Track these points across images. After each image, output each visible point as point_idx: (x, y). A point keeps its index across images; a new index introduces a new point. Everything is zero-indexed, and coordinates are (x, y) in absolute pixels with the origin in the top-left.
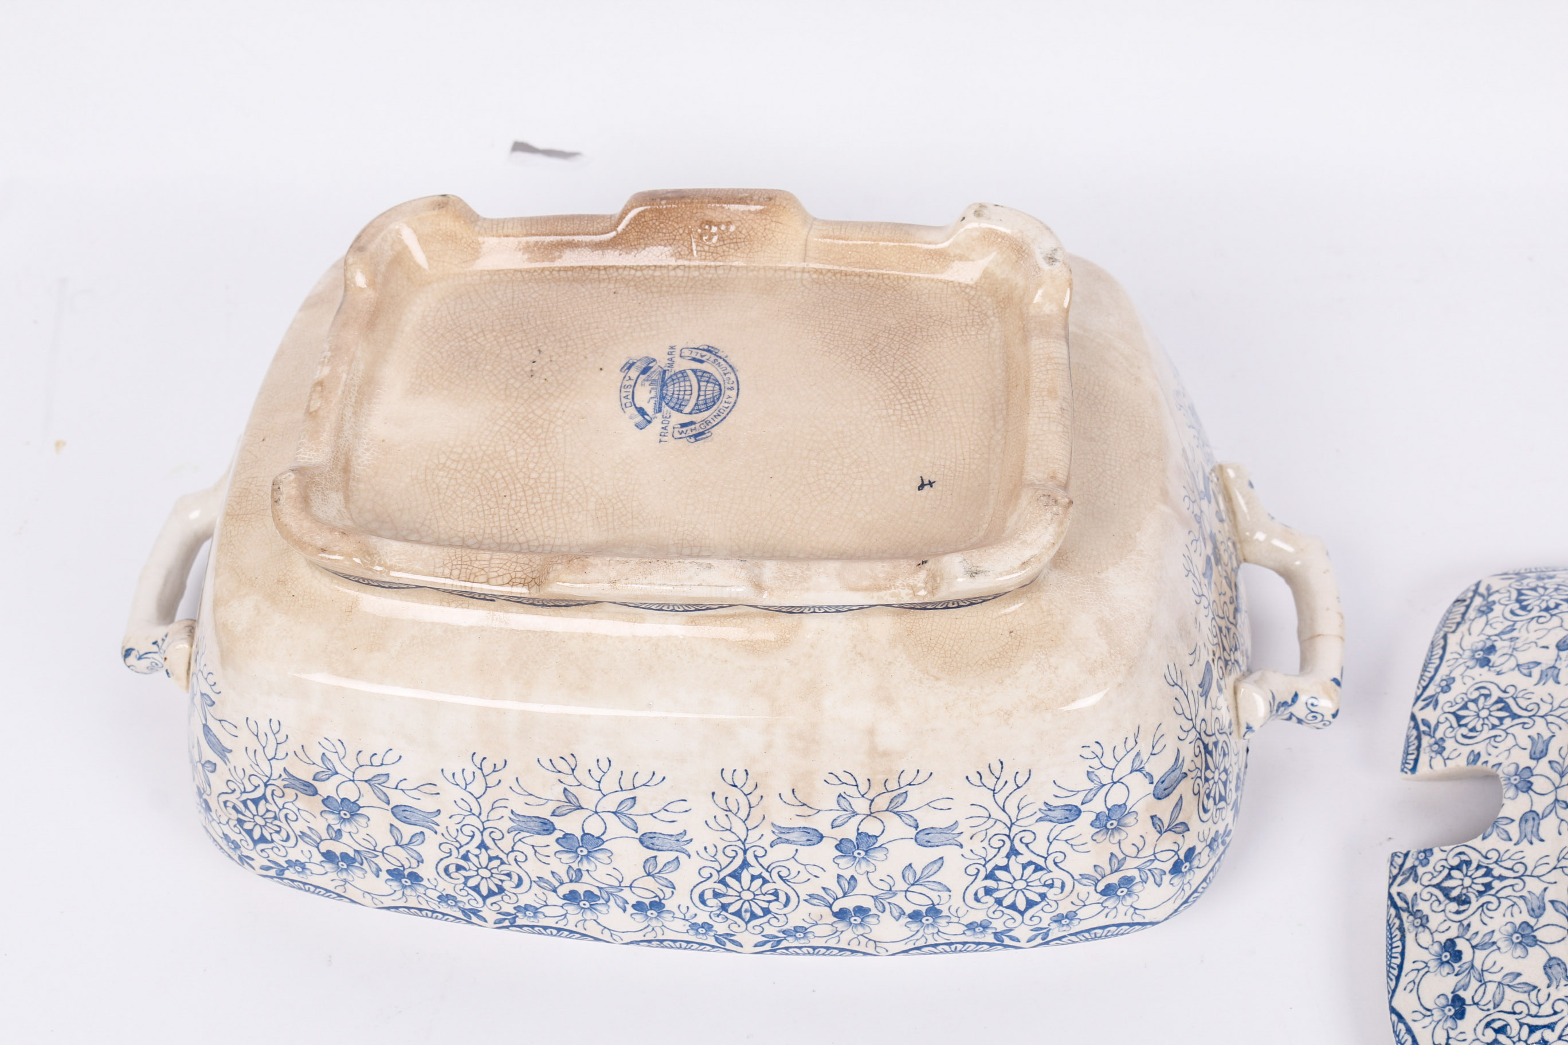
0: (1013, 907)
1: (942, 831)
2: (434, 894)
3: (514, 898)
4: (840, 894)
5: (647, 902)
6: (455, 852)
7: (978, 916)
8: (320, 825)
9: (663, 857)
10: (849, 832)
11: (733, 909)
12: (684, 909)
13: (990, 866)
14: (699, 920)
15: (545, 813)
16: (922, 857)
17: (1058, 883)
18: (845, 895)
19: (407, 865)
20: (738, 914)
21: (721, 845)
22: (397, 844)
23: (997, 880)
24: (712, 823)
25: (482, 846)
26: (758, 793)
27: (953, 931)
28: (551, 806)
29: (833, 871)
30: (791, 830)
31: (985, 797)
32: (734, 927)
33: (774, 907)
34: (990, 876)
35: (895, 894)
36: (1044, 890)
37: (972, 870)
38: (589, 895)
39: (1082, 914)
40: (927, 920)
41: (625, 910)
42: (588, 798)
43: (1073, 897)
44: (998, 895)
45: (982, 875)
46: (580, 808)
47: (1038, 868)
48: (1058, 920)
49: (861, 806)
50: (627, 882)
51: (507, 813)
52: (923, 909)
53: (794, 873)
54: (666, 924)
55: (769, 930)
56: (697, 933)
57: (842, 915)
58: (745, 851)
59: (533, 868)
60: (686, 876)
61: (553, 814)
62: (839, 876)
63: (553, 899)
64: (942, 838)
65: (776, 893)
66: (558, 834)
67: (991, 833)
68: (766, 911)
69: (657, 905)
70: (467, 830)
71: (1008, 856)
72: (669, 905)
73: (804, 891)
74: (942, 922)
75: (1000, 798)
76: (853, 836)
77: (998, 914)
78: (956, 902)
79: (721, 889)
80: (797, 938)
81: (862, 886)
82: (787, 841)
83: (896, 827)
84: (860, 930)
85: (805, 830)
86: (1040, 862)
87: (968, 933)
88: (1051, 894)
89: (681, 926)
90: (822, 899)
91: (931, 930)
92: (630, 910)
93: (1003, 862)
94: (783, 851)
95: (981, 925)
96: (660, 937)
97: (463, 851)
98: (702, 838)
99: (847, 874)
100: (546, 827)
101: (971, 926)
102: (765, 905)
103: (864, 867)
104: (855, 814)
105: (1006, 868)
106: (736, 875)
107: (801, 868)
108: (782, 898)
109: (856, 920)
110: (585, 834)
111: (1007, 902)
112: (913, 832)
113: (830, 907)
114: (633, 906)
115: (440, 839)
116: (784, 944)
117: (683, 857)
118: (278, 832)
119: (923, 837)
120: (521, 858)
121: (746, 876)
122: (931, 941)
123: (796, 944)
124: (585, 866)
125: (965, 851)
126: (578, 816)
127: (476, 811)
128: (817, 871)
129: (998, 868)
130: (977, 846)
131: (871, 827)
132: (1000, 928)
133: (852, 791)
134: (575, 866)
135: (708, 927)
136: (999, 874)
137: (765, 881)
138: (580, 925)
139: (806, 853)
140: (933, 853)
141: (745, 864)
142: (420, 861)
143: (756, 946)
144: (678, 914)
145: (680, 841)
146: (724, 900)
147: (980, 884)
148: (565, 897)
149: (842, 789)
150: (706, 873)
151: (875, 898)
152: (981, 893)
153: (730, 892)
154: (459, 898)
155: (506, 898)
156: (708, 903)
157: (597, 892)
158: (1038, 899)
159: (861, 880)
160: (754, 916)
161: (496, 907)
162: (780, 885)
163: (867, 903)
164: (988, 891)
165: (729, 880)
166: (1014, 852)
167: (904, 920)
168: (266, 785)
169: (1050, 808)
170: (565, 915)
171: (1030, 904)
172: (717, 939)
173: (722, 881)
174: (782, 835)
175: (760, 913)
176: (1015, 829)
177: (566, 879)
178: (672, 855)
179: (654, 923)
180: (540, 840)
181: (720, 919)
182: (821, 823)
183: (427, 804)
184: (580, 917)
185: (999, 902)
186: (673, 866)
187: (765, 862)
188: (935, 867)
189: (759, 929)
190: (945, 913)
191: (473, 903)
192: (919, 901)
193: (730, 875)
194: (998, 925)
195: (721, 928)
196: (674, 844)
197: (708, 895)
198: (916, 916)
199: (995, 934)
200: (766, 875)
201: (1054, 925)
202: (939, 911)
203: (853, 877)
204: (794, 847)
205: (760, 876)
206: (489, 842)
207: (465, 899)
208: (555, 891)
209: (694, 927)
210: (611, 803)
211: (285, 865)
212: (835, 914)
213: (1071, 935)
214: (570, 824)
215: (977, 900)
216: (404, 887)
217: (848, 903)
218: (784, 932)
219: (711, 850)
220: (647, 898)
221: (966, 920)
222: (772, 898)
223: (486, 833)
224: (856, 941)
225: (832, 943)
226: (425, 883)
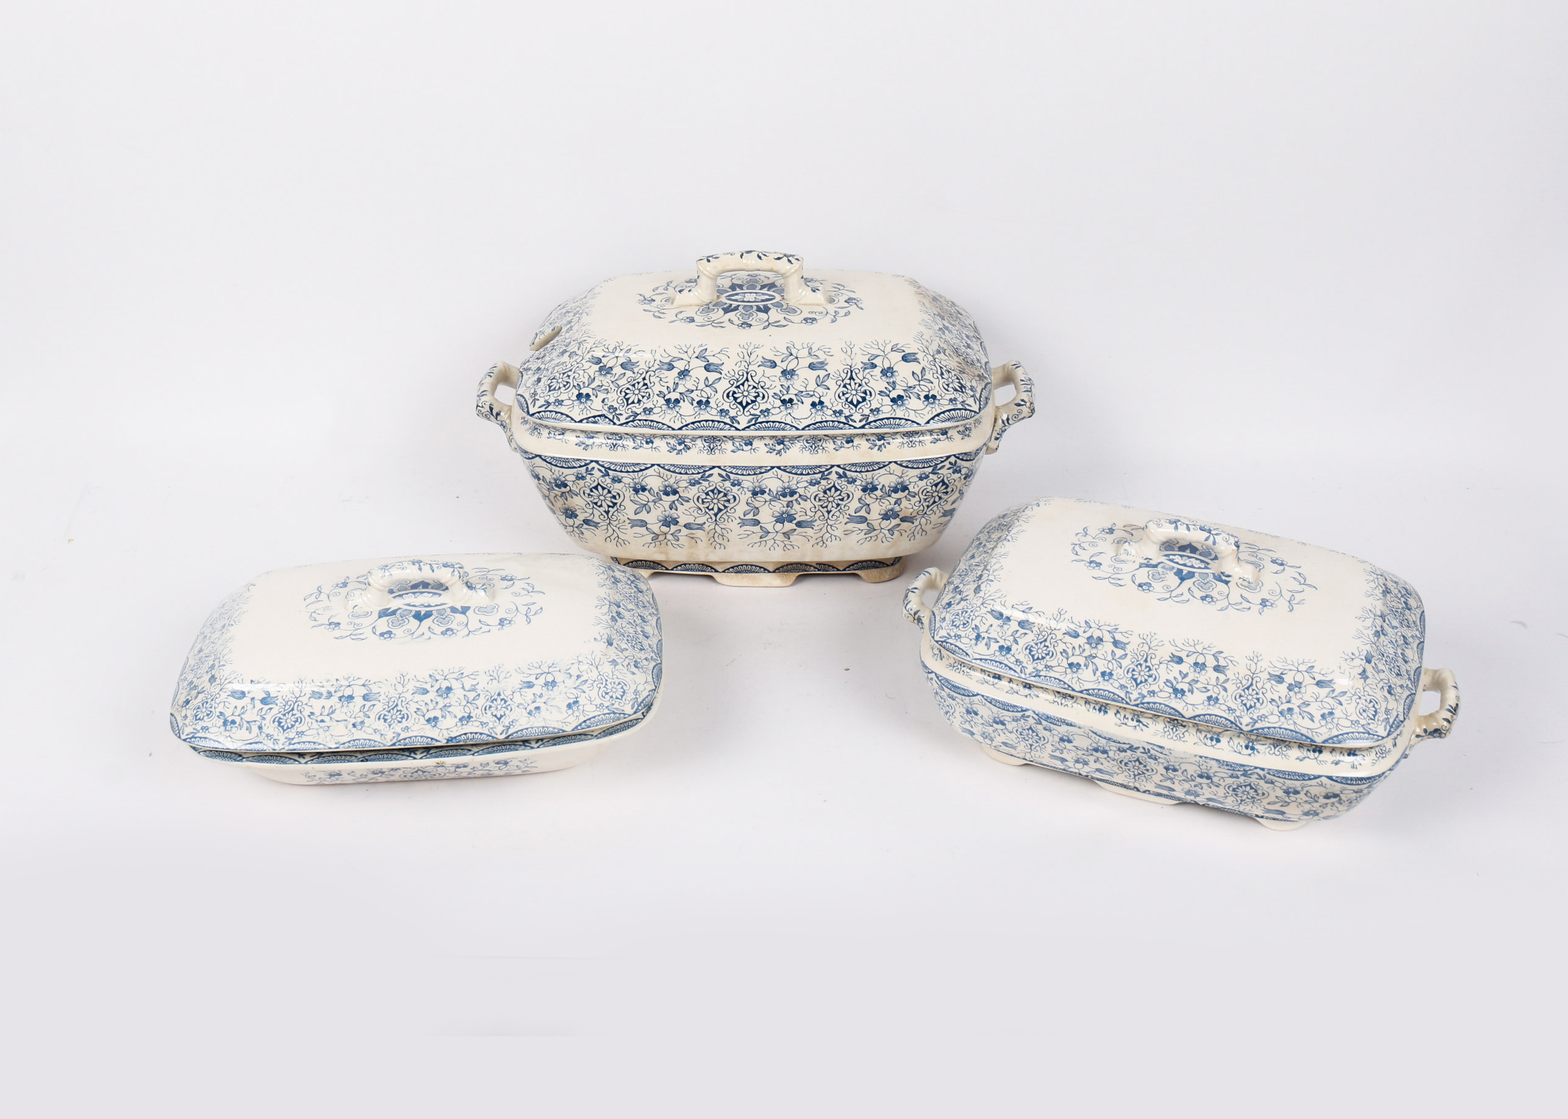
0: (604, 488)
1: (637, 526)
2: (858, 482)
3: (820, 489)
4: (676, 502)
5: (759, 495)
6: (842, 507)
7: (617, 485)
8: (905, 503)
9: (750, 516)
10: (673, 528)
11: (722, 494)
12: (743, 493)
13: (615, 508)
14: (737, 487)
15: (799, 530)
16: (643, 516)
17: (587, 495)
18: (674, 502)
19: (867, 496)
20: (720, 492)
21: (726, 522)
22: (869, 505)
23: (612, 502)
24: (729, 531)
25: (829, 512)
26: (711, 542)
27: (627, 479)
28: (796, 533)
29: (679, 512)
30: (697, 529)
31: (621, 535)
32: (721, 485)
33: (704, 496)
34: (615, 504)
35: (653, 501)
36: (591, 494)
37: (622, 508)
38: (784, 496)
39: (573, 478)
40: (639, 487)
41: (770, 490)
42: (780, 537)
43: (579, 487)
44: (609, 495)
45: (618, 505)
46: (783, 533)
47: (596, 503)
48: (583, 478)
49: (669, 537)
50: (767, 503)
51: (815, 528)
52: (640, 492)
53: (696, 511)
54: (751, 484)
55: (705, 484)
56: (738, 481)
57: (675, 492)
58: (716, 520)
59: (808, 505)
60: (741, 508)
61: (795, 530)
62: (677, 510)
63: (801, 491)
64: (635, 523)
65: (703, 502)
66: (794, 522)
67: (617, 522)
68: (707, 494)
69: (755, 494)
70: (835, 518)
71: (609, 511)
72: (749, 494)
73: (691, 504)
74: (632, 485)
75: (615, 535)
76: (672, 526)
77: (609, 485)
78: (627, 494)
79: (727, 504)
80: (694, 479)
81: (667, 505)
82: (698, 524)
83: (656, 528)
84: (666, 483)
85: (691, 529)
86: (595, 506)
87: (620, 477)
88: (588, 491)
89: (745, 484)
90: (683, 500)
91: (637, 481)
92: (767, 490)
93: (610, 509)
94: (700, 521)
95: (616, 481)
96: (755, 476)
97: (839, 508)
98: (734, 525)
99: (673, 510)
100: (799, 524)
101: (620, 481)
102: (708, 497)
103: (667, 514)
104: (672, 534)
105: (609, 506)
106: (720, 510)
107: (693, 514)
108: (700, 500)
109: (669, 489)
110: (783, 523)
111: (606, 491)
112: (648, 526)
113: (680, 496)
114: (765, 492)
115: (848, 512)
116: (699, 476)
117: (742, 517)
118: (928, 492)
119: (643, 524)
120: (813, 509)
121: (716, 510)
122: (636, 474)
123: (694, 476)
124: (784, 509)
125: (627, 516)
126: (785, 530)
127: (829, 527)
128: (686, 512)
129: (613, 507)
130: (621, 517)
131: (665, 529)
132: (607, 478)
133: (673, 542)
134: (789, 508)
135: (733, 485)
136: (611, 504)
137: (708, 508)
138: (791, 479)
139: (691, 520)
140: (639, 517)
141: (716, 515)
142: (860, 499)
143: (712, 474)
144: (746, 490)
145: (743, 523)
146: (725, 498)
147: (618, 501)
148: (796, 493)
149: (677, 543)
150: (733, 510)
151: (661, 500)
152: (617, 497)
153: (722, 503)
154: (846, 483)
155: (823, 487)
156: (732, 497)
157: (781, 498)
158: (593, 490)
159: (667, 508)
160: (712, 491)
161: (829, 482)
162: (701, 506)
163: (664, 497)
164: (614, 497)
165: (723, 508)
166: (607, 512)
167: (648, 487)
168: (926, 513)
169: (595, 526)
170: (798, 483)
171: (596, 488)
172: (729, 477)
173: (726, 507)
174: (701, 527)
175: (710, 493)
176: (608, 521)
177: (794, 502)
178: (747, 517)
179: (757, 484)
180: (803, 518)
181: (728, 489)
182: (685, 531)
183: (850, 526)
184: (791, 483)
185: (609, 492)
186: (747, 512)
187: (707, 516)
188: (638, 511)
189: (711, 484)
190: (631, 489)
191: (840, 482)
192: (644, 497)
193: (722, 510)
194: (608, 480)
195: (727, 484)
196: (745, 522)
197: (732, 501)
198: (644, 489)
199: (609, 475)
200: (707, 511)
201: (585, 475)
202: (634, 490)
203: (671, 509)
204: (696, 522)
205: (710, 510)
206: (826, 514)
207: (843, 483)
208: (800, 495)
209: (739, 484)
210: (770, 536)
211: (931, 475)
212: (678, 492)
213: (575, 468)
214: (789, 526)
215: (618, 494)
216: (872, 483)
217: (672, 498)
218: (700, 483)
219: (730, 520)
220: (760, 497)
221: (622, 484)
222: (705, 500)
223: (826, 518)
224: (669, 477)
225: (679, 476)
226: (860, 488)
